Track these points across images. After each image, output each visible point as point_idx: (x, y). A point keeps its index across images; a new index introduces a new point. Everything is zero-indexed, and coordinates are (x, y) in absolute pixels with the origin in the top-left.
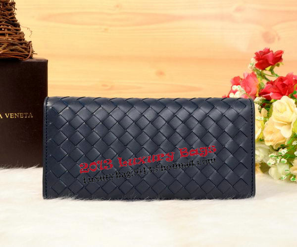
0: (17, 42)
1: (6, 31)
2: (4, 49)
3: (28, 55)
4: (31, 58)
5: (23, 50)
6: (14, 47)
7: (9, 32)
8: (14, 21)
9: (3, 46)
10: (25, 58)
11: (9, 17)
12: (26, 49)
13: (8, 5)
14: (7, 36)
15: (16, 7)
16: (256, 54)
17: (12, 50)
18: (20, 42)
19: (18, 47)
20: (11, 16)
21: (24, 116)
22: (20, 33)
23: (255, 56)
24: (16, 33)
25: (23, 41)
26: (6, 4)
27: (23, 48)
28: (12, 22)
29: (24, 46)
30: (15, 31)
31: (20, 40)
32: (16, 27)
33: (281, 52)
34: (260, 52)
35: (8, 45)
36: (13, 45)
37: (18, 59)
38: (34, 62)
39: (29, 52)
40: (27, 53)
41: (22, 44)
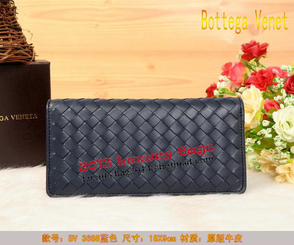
0: (20, 46)
1: (10, 36)
2: (9, 53)
3: (31, 58)
4: (34, 61)
5: (26, 54)
6: (18, 52)
7: (13, 37)
8: (16, 26)
9: (8, 51)
10: (29, 61)
11: (12, 22)
13: (10, 10)
14: (11, 41)
15: (17, 11)
16: (243, 46)
17: (16, 55)
18: (23, 46)
19: (22, 51)
20: (14, 21)
21: (29, 117)
22: (23, 37)
23: (241, 47)
24: (19, 38)
25: (25, 45)
26: (8, 9)
27: (26, 52)
28: (14, 27)
29: (27, 49)
30: (18, 36)
31: (23, 44)
32: (18, 31)
33: (266, 45)
34: (247, 44)
35: (13, 50)
36: (17, 49)
37: (22, 62)
38: (37, 65)
39: (32, 55)
40: (30, 57)
41: (24, 48)
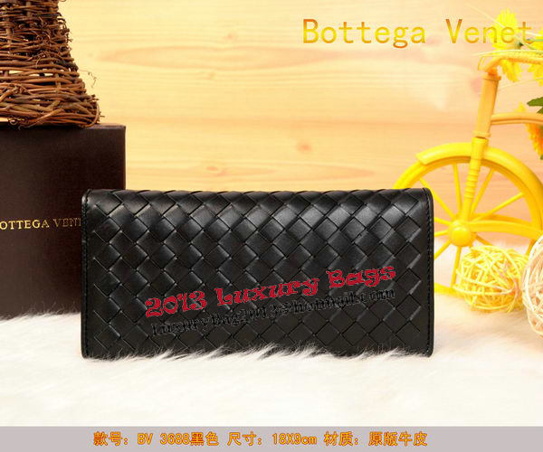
12: (89, 108)
